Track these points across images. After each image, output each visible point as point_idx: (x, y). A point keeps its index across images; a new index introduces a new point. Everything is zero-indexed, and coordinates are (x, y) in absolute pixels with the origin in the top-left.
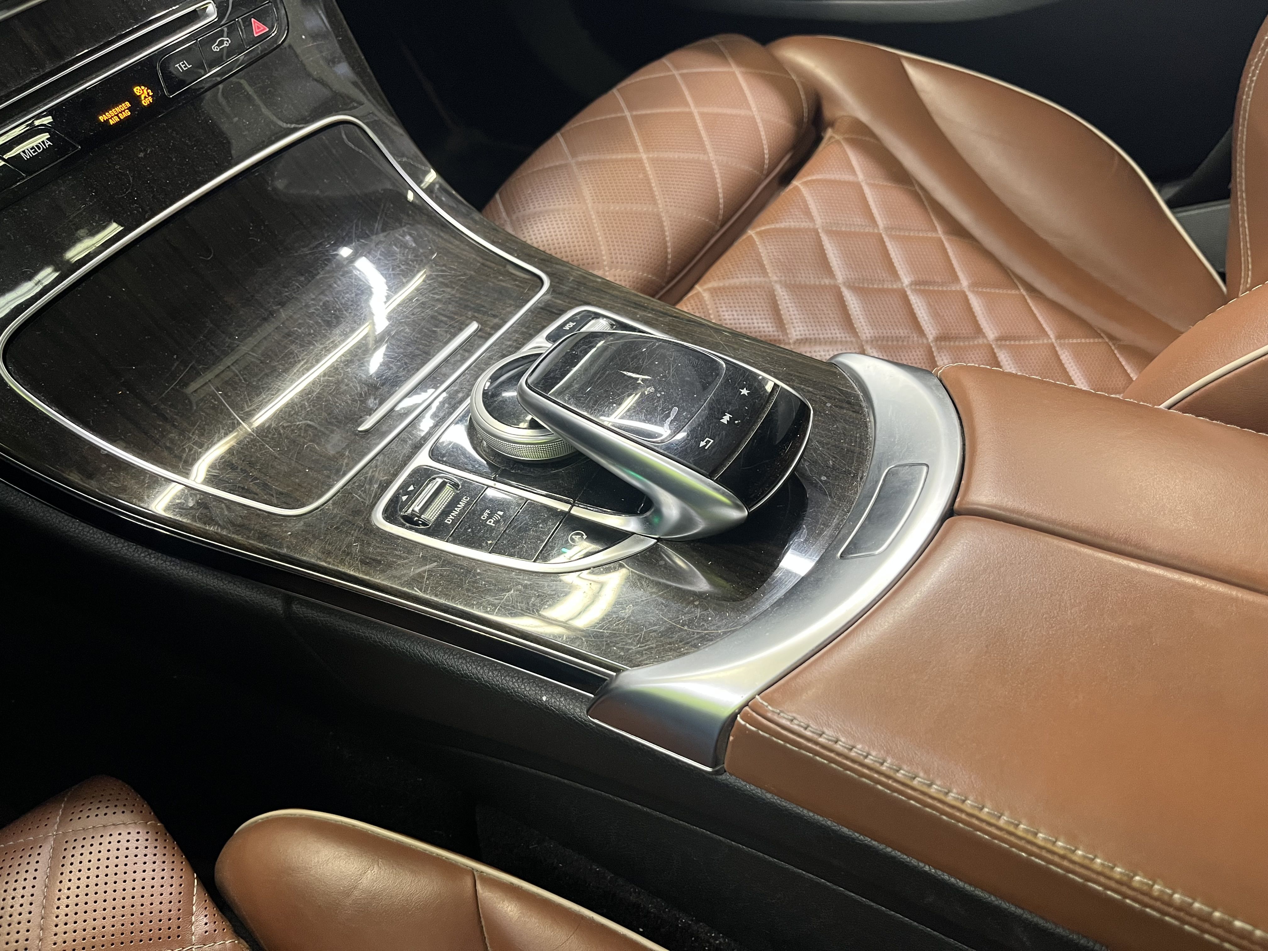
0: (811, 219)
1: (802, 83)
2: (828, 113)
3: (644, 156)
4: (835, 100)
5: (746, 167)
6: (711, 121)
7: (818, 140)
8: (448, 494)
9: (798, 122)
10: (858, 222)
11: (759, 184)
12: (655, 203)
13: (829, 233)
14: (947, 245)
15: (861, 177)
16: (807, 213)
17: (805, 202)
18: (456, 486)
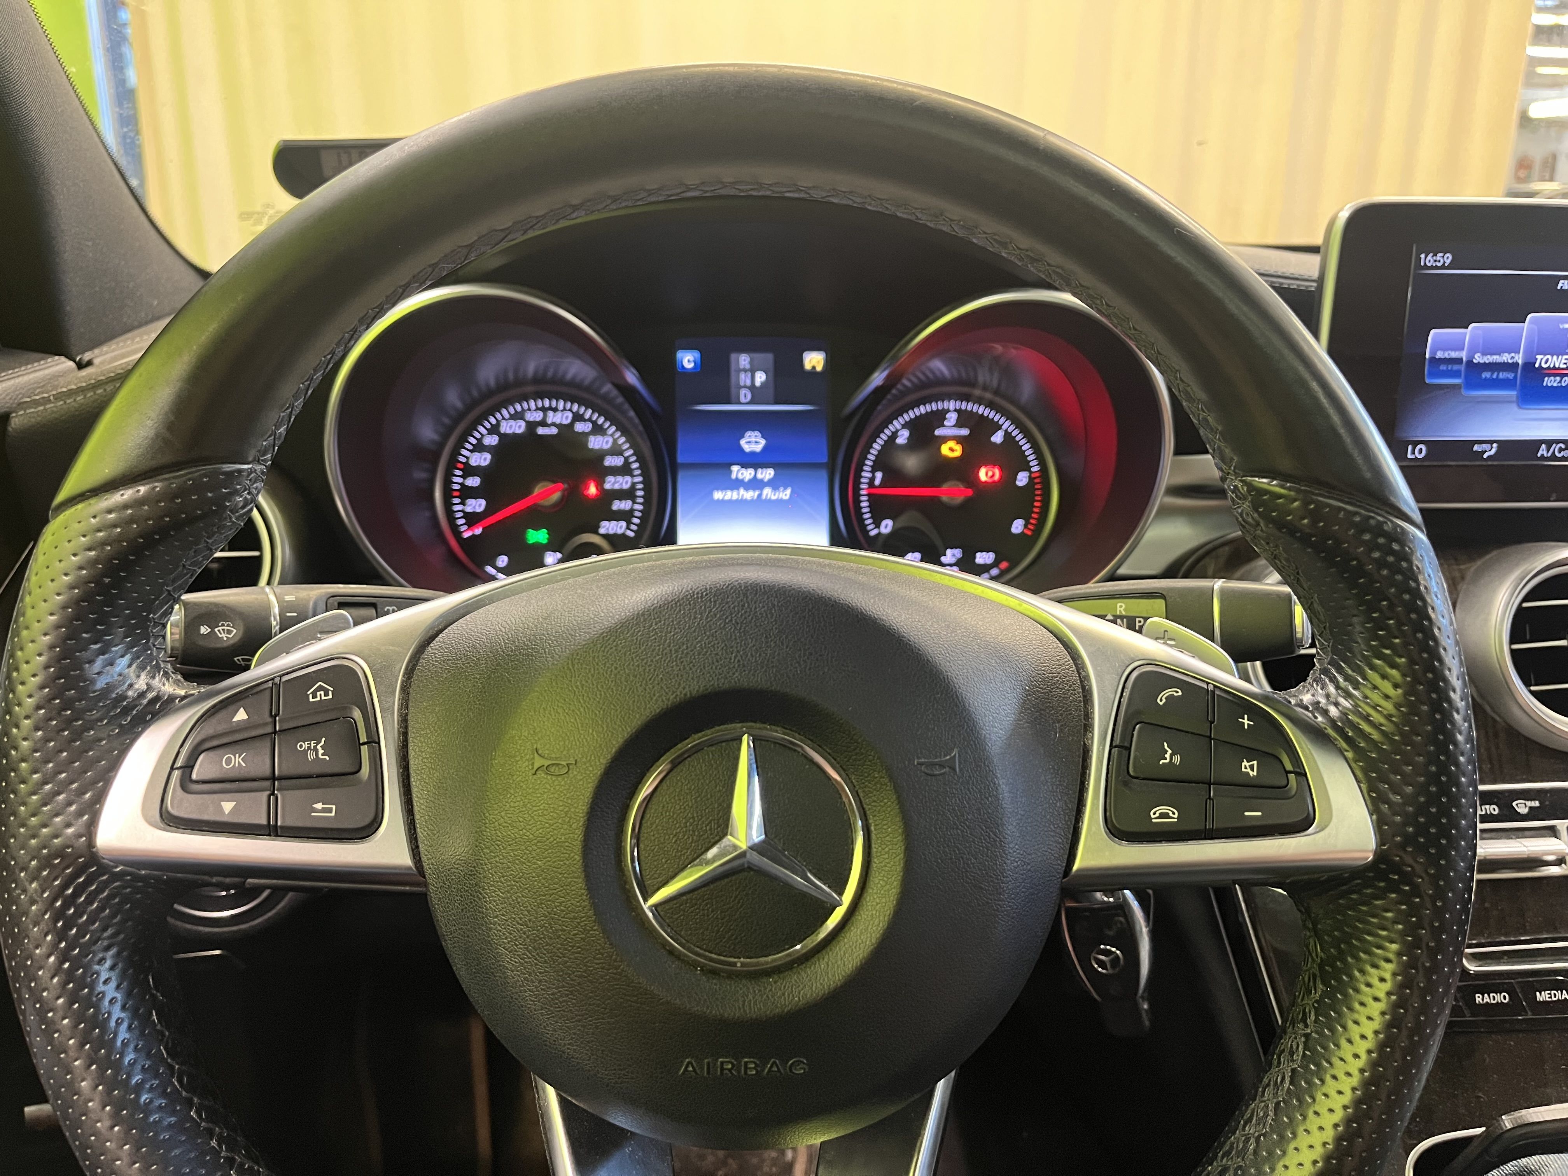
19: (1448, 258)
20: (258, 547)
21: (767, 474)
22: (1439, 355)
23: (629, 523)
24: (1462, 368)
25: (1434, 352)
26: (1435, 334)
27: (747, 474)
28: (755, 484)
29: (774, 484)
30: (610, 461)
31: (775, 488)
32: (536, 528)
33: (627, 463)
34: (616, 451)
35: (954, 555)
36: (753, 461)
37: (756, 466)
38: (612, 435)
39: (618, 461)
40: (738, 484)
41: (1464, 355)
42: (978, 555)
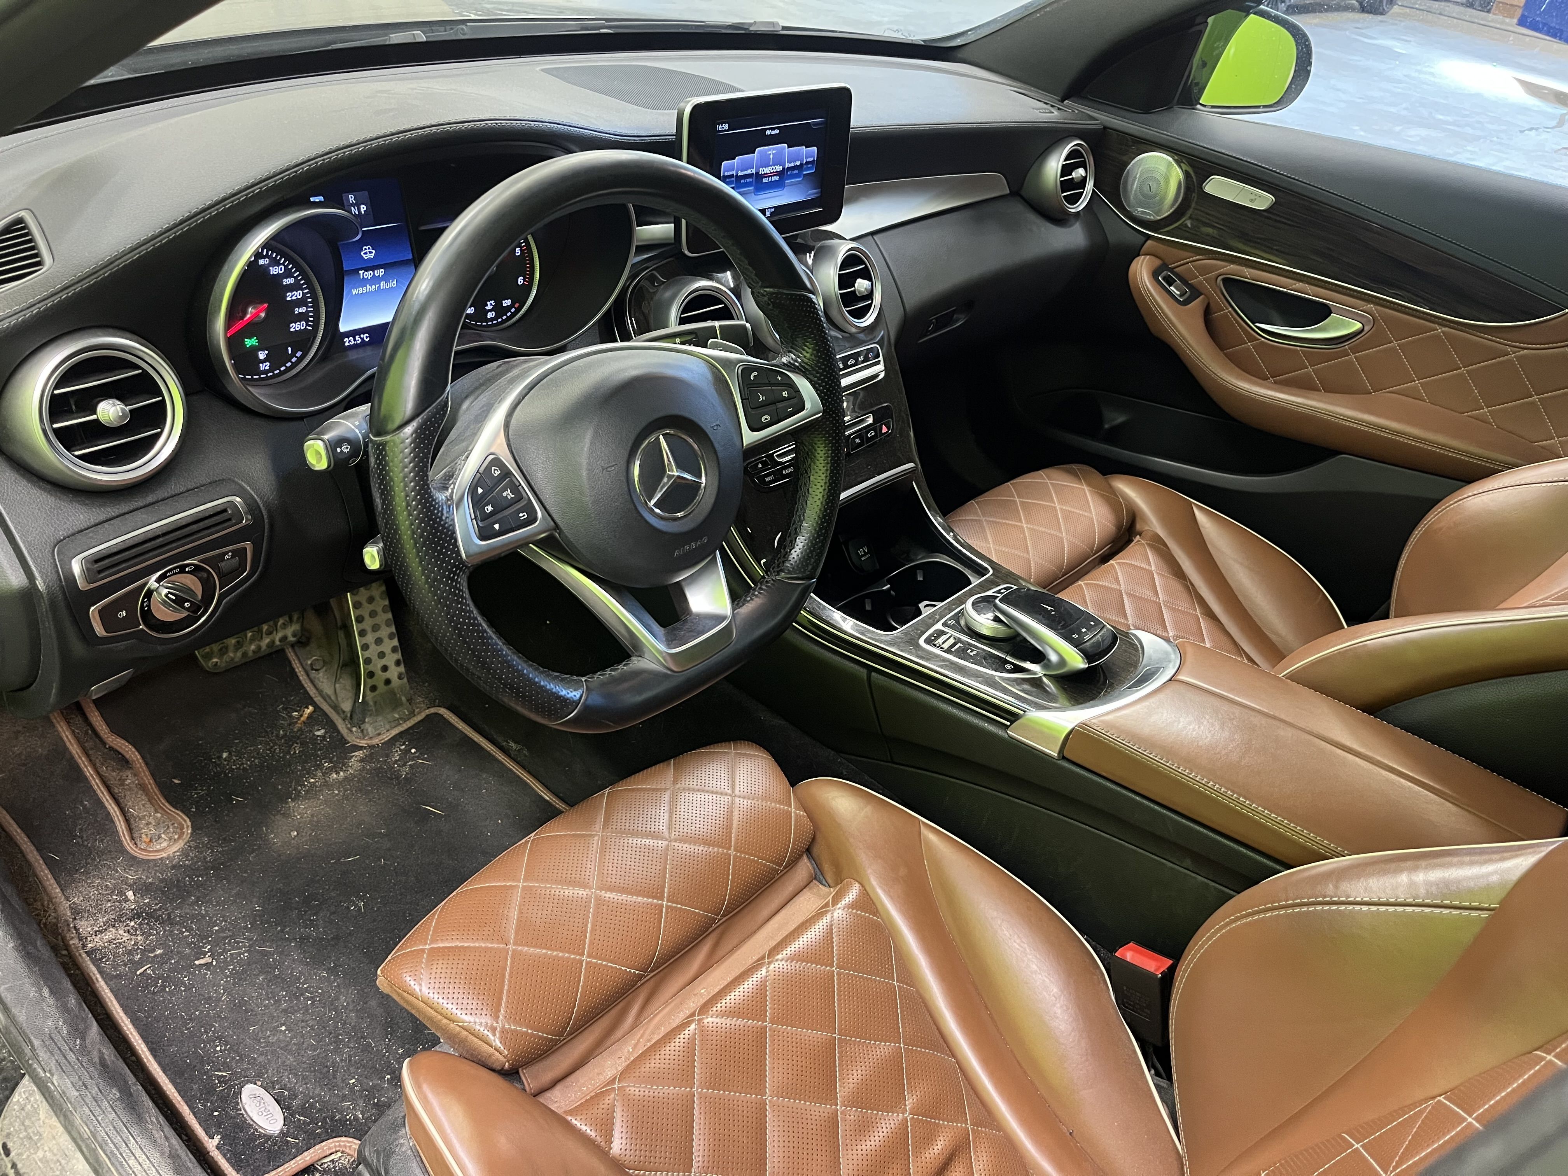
0: (1119, 584)
1: (1126, 505)
2: (1138, 527)
3: (1025, 526)
4: (1145, 520)
5: (1083, 547)
6: (1067, 515)
7: (1130, 541)
8: (952, 641)
9: (1119, 527)
10: (1148, 594)
11: (1089, 558)
12: (1028, 553)
13: (1128, 594)
14: (1201, 620)
15: (1153, 568)
16: (1117, 579)
17: (1116, 573)
18: (955, 639)
19: (726, 126)
20: (162, 395)
21: (380, 272)
22: (726, 174)
23: (307, 321)
24: (734, 179)
25: (724, 173)
26: (725, 164)
27: (369, 274)
28: (375, 280)
29: (384, 278)
30: (287, 281)
31: (387, 281)
32: (250, 338)
33: (297, 281)
34: (288, 274)
35: (491, 304)
36: (371, 267)
37: (373, 268)
38: (283, 264)
39: (291, 281)
40: (365, 282)
41: (734, 173)
42: (504, 302)
